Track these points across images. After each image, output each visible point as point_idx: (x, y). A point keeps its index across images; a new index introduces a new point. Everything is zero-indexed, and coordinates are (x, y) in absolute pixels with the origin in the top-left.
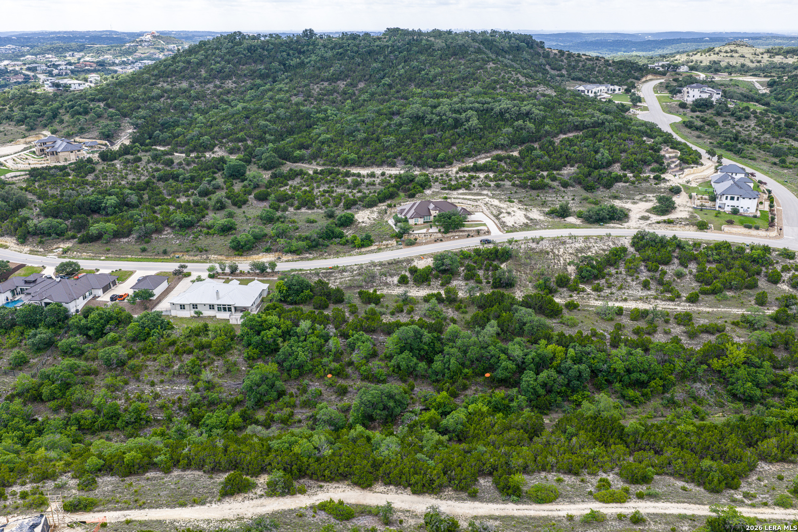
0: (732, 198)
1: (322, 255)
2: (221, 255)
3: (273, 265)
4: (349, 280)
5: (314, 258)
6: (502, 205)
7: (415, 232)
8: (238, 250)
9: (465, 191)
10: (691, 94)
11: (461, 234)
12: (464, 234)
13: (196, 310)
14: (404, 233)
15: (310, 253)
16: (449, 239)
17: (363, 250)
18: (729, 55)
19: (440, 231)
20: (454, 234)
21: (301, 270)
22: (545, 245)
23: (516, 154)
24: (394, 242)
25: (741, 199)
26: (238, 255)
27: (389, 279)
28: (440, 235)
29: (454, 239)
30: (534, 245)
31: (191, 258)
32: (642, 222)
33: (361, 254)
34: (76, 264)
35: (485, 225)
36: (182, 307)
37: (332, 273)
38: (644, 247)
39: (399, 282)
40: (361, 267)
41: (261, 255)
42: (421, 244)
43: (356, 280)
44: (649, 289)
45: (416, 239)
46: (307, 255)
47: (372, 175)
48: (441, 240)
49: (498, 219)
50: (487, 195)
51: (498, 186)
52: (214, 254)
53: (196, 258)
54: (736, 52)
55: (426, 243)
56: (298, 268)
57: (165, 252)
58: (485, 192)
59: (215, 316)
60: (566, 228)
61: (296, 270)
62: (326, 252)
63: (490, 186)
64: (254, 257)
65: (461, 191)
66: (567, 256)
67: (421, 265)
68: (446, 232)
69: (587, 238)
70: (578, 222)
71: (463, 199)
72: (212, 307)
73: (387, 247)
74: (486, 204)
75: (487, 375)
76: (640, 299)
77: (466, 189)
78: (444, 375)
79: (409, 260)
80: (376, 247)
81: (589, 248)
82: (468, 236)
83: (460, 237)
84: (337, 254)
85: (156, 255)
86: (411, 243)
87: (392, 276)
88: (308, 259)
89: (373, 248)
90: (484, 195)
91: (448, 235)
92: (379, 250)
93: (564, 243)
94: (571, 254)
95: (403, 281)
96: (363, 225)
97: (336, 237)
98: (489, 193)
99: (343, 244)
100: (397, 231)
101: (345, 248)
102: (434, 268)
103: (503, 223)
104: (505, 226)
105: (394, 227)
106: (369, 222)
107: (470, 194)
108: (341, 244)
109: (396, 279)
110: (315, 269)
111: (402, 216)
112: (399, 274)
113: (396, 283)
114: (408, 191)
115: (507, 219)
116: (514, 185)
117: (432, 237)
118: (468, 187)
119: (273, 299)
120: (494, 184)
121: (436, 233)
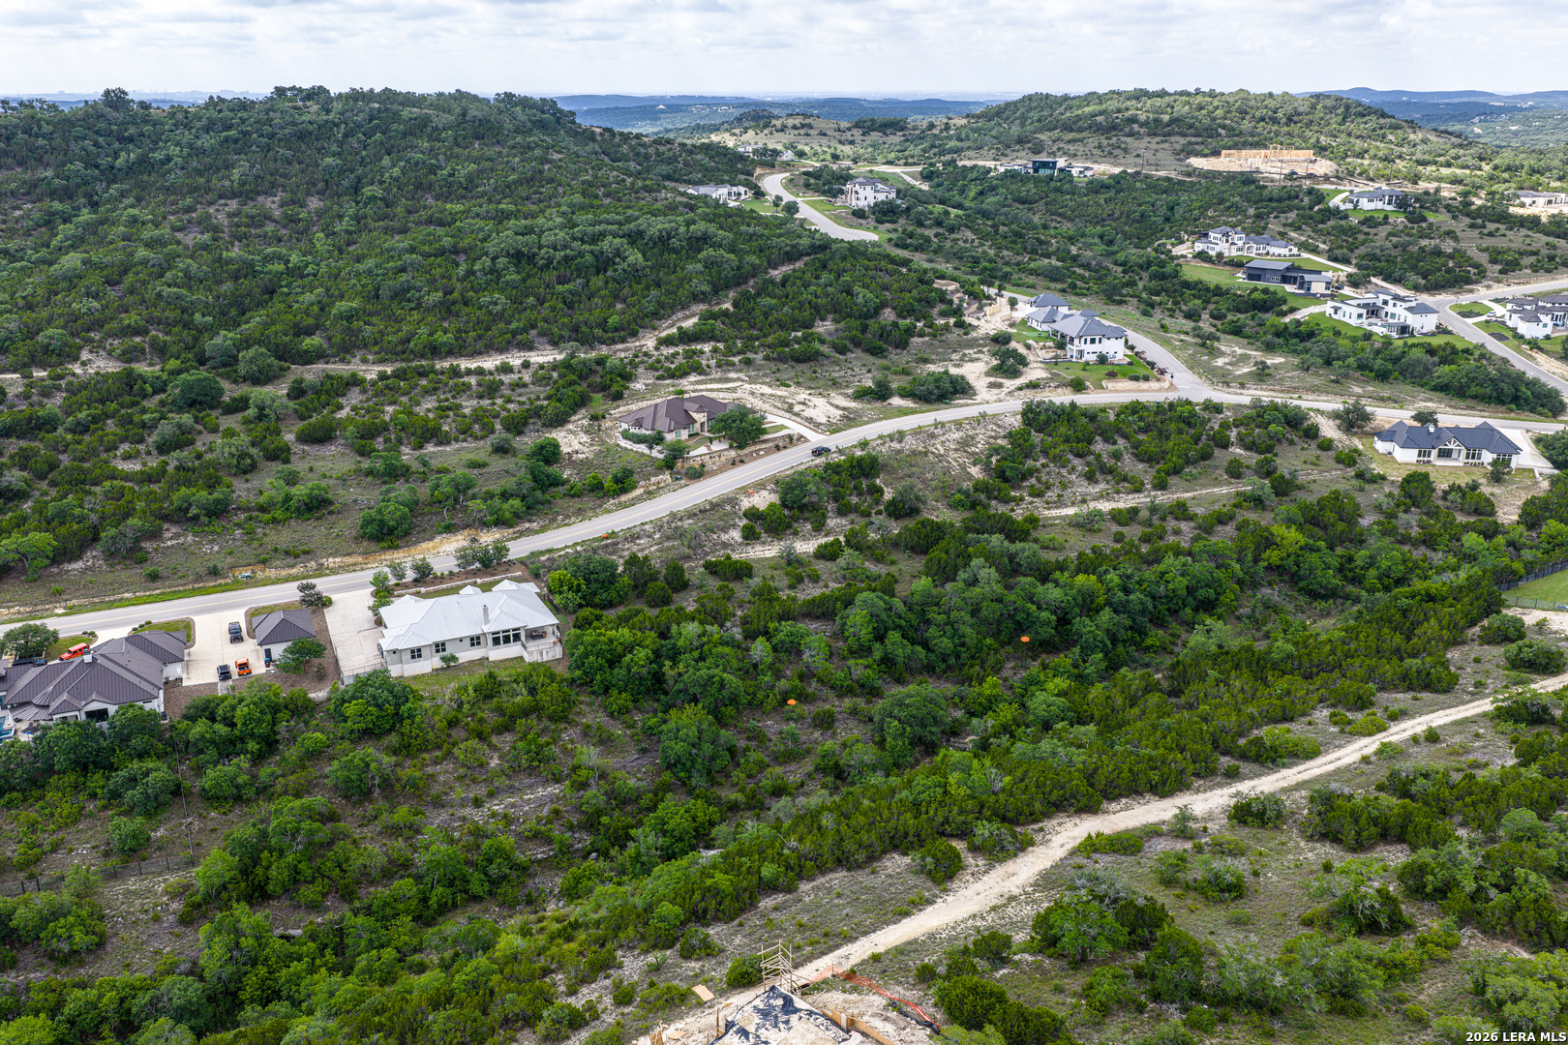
0: (1093, 341)
1: (554, 520)
2: (349, 554)
3: (501, 550)
4: (662, 550)
5: (543, 530)
6: (780, 393)
7: (692, 454)
8: (382, 540)
9: (700, 378)
10: (862, 193)
11: (765, 446)
12: (768, 445)
13: (442, 654)
14: (675, 458)
16: (751, 458)
17: (624, 498)
18: (802, 132)
19: (731, 447)
20: (753, 448)
21: (550, 551)
22: (910, 443)
23: (727, 306)
24: (666, 477)
25: (1104, 340)
26: (390, 548)
27: (724, 537)
28: (733, 453)
30: (898, 445)
31: (284, 573)
32: (995, 391)
33: (625, 506)
34: (36, 631)
35: (783, 427)
36: (416, 653)
38: (1047, 423)
39: (746, 537)
40: (658, 525)
41: (438, 539)
42: (714, 473)
43: (669, 548)
44: (1097, 482)
45: (701, 466)
46: (527, 525)
47: (506, 369)
48: (742, 462)
49: (797, 415)
50: (739, 379)
51: (748, 362)
52: (334, 555)
53: (294, 571)
54: (810, 127)
55: (722, 470)
56: (543, 549)
57: (214, 572)
58: (733, 375)
59: (489, 658)
60: (906, 414)
63: (734, 365)
64: (424, 545)
66: (953, 455)
67: (763, 500)
68: (741, 446)
69: (958, 424)
70: (908, 403)
72: (475, 641)
73: (659, 488)
74: (752, 393)
75: (1025, 639)
76: (1102, 497)
77: (700, 374)
78: (958, 657)
79: (732, 500)
80: (642, 490)
81: (973, 438)
82: (778, 448)
83: (768, 452)
84: (581, 514)
85: (196, 581)
86: (698, 474)
87: (725, 530)
88: (530, 532)
89: (638, 492)
90: (734, 380)
91: (747, 451)
92: (650, 495)
93: (933, 436)
94: (956, 450)
95: (750, 536)
96: (581, 456)
97: (551, 485)
98: (741, 375)
99: (574, 494)
100: (661, 456)
101: (588, 501)
102: (784, 505)
103: (810, 420)
104: (818, 425)
105: (646, 451)
106: (585, 450)
107: (712, 381)
108: (573, 496)
109: (736, 535)
110: (576, 544)
111: (643, 431)
112: (734, 526)
113: (740, 540)
114: (603, 388)
115: (809, 413)
116: (767, 358)
117: (723, 459)
118: (698, 369)
119: (566, 607)
120: (736, 359)
121: (726, 450)
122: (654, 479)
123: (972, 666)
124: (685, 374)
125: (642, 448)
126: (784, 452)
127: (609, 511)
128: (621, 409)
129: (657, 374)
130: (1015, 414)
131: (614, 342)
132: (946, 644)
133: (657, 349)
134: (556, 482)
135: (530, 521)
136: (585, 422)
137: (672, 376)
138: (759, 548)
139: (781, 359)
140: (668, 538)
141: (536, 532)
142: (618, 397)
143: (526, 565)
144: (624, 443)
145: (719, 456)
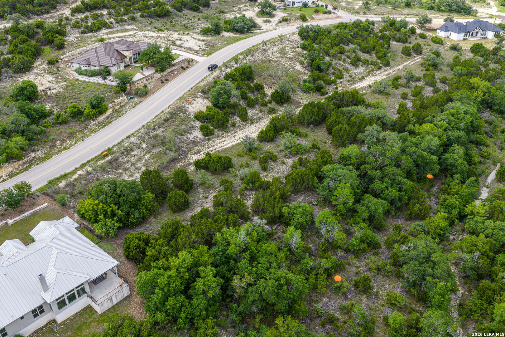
1: (53, 146)
5: (47, 157)
6: (161, 35)
7: (134, 79)
9: (110, 30)
11: (176, 68)
14: (124, 83)
16: (171, 77)
17: (100, 119)
19: (157, 71)
20: (170, 70)
21: (64, 176)
22: (257, 56)
24: (124, 98)
27: (191, 137)
28: (159, 75)
29: (176, 75)
32: (269, 24)
33: (103, 125)
39: (205, 135)
42: (154, 90)
43: (158, 154)
45: (144, 87)
46: (33, 155)
48: (167, 80)
49: (180, 47)
50: (132, 29)
51: (133, 19)
55: (157, 87)
58: (127, 27)
59: (54, 321)
60: (238, 40)
66: (282, 60)
68: (163, 70)
69: (270, 43)
70: (232, 35)
72: (38, 312)
73: (121, 106)
74: (146, 36)
75: (430, 176)
77: (108, 28)
80: (111, 110)
81: (284, 49)
82: (183, 68)
83: (179, 72)
86: (144, 93)
87: (188, 131)
89: (109, 112)
91: (165, 73)
92: (119, 112)
94: (281, 57)
95: (208, 134)
96: (54, 91)
97: (40, 117)
98: (133, 27)
99: (61, 122)
100: (114, 84)
101: (74, 126)
102: (216, 105)
103: (190, 49)
104: (197, 52)
105: (102, 81)
106: (56, 86)
107: (117, 32)
108: (61, 124)
109: (197, 134)
110: (83, 165)
111: (92, 68)
112: (193, 127)
113: (202, 137)
114: (49, 42)
115: (186, 45)
116: (142, 16)
117: (154, 80)
118: (105, 25)
119: (107, 234)
120: (126, 17)
121: (154, 74)
122: (116, 101)
123: (414, 205)
124: (99, 29)
125: (98, 80)
126: (188, 71)
127: (94, 131)
128: (67, 54)
129: (80, 30)
130: (293, 34)
131: (42, 13)
132: (394, 193)
133: (72, 15)
134: (44, 115)
135: (34, 151)
136: (45, 66)
137: (91, 31)
138: (217, 141)
139: (150, 16)
140: (154, 146)
141: (44, 159)
142: (61, 47)
143: (48, 195)
144: (81, 78)
145: (152, 78)
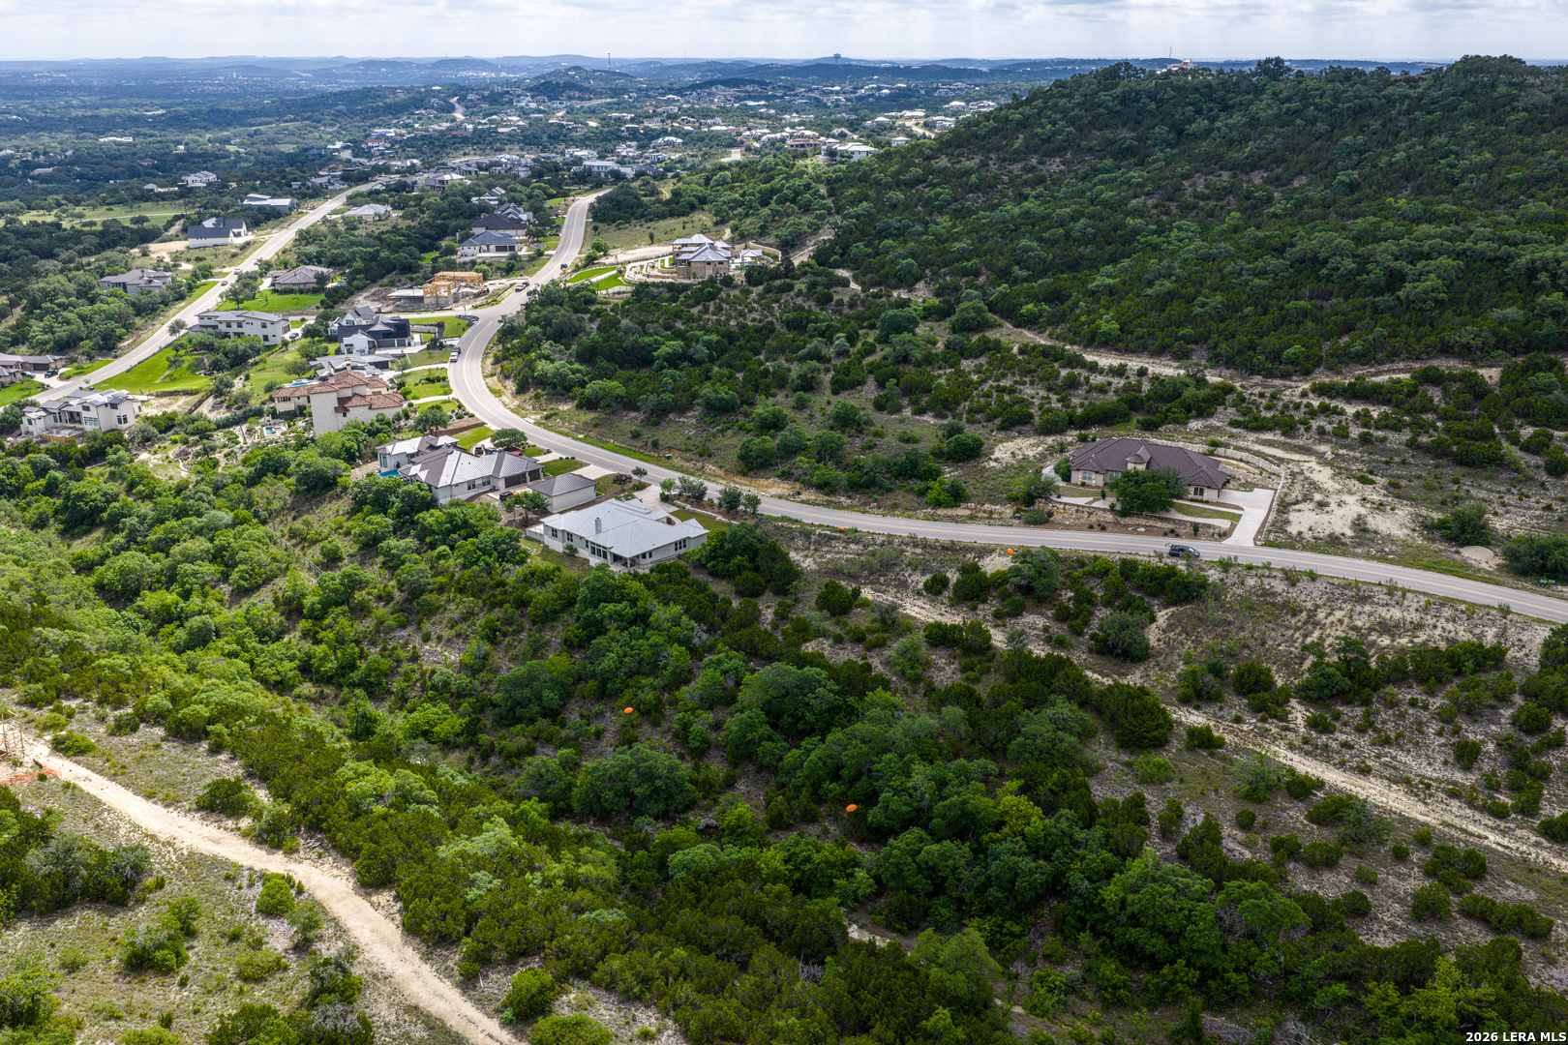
1: (866, 504)
2: (721, 467)
3: (753, 500)
4: (847, 560)
5: (849, 508)
6: (1329, 484)
8: (746, 465)
9: (1275, 437)
11: (1159, 524)
12: (1164, 525)
13: (570, 543)
15: (849, 497)
16: (1124, 529)
17: (940, 512)
19: (1111, 509)
20: (1140, 521)
21: (796, 521)
24: (1004, 510)
28: (1110, 517)
29: (1135, 532)
30: (1279, 586)
34: (520, 436)
35: (1236, 517)
36: (554, 533)
37: (835, 538)
40: (891, 541)
41: (772, 481)
42: (1055, 527)
44: (1465, 768)
45: (1050, 514)
46: (842, 499)
47: (1120, 371)
48: (1104, 528)
49: (1283, 512)
52: (715, 463)
55: (1068, 528)
56: (794, 517)
57: (655, 445)
58: (1322, 448)
59: (587, 561)
60: (1436, 570)
61: (790, 520)
62: (876, 500)
63: (1348, 437)
64: (762, 482)
65: (1268, 436)
67: (993, 565)
68: (1124, 513)
70: (1490, 563)
71: (1257, 453)
73: (990, 518)
74: (1297, 474)
75: (851, 808)
77: (1284, 434)
79: (984, 551)
80: (968, 512)
81: (1418, 628)
82: (1170, 533)
83: (1152, 531)
85: (642, 447)
86: (1036, 520)
87: (923, 571)
88: (839, 506)
89: (960, 512)
90: (1312, 453)
91: (1128, 520)
92: (972, 518)
93: (1364, 600)
94: (1354, 628)
98: (1331, 451)
109: (924, 581)
114: (1152, 414)
117: (1093, 518)
118: (1296, 429)
121: (1104, 510)
122: (987, 506)
144: (1049, 468)
145: (1090, 514)
